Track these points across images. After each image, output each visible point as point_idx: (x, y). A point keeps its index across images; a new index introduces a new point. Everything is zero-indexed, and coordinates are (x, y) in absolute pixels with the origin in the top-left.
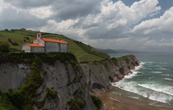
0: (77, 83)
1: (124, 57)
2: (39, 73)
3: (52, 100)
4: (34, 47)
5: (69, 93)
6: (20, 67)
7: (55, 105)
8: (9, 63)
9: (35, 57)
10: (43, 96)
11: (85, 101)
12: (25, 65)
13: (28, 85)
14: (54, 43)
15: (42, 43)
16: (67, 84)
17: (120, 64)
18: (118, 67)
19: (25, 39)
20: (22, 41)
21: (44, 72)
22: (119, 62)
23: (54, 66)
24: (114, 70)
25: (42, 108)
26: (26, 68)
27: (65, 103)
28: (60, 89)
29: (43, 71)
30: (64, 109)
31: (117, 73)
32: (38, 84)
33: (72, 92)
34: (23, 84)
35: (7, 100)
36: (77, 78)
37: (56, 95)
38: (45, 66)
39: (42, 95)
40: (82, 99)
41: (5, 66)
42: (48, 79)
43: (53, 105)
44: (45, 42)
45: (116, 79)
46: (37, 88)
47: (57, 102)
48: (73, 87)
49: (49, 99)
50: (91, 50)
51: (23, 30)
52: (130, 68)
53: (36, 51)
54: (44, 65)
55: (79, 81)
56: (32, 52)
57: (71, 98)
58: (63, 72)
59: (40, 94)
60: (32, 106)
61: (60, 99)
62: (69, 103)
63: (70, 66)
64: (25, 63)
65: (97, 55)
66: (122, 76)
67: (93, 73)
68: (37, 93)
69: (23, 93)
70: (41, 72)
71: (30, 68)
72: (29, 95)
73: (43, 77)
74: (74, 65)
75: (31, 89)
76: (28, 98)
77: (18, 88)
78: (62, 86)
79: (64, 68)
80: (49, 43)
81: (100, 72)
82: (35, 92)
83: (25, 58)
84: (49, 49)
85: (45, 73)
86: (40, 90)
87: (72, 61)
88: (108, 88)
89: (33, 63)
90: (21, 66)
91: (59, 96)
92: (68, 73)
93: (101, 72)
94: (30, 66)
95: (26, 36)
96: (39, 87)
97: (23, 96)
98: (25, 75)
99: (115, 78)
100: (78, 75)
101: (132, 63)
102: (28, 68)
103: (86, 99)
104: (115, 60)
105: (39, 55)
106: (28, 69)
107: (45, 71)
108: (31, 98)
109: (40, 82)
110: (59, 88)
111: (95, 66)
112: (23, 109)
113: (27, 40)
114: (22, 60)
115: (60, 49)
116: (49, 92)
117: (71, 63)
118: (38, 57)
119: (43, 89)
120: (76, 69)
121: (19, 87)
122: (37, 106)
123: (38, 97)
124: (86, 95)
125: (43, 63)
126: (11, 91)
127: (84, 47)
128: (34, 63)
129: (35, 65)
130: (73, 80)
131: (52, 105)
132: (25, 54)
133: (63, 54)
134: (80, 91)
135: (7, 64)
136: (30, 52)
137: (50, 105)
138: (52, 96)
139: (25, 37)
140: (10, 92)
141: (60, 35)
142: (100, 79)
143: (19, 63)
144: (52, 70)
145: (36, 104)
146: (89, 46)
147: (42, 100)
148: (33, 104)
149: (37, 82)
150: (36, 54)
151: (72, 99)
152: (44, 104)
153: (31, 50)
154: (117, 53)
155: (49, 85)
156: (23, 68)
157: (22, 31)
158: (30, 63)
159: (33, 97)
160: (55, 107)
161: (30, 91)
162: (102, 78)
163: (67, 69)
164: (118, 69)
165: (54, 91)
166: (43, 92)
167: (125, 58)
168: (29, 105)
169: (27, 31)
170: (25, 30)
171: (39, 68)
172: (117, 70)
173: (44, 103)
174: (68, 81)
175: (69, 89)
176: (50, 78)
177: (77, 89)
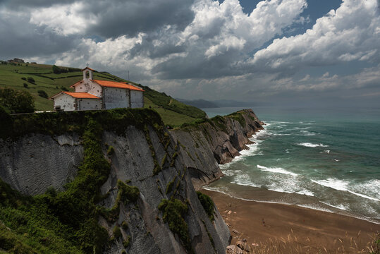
0: (170, 169)
1: (234, 114)
2: (101, 152)
3: (133, 206)
4: (81, 99)
5: (160, 191)
6: (61, 143)
7: (138, 215)
8: (38, 135)
9: (87, 120)
10: (115, 198)
11: (187, 203)
12: (71, 138)
13: (83, 180)
14: (118, 90)
15: (95, 90)
16: (154, 172)
17: (231, 128)
18: (228, 134)
19: (26, 82)
20: (19, 86)
21: (109, 151)
22: (228, 125)
23: (125, 137)
24: (220, 139)
25: (115, 224)
26: (72, 143)
27: (155, 209)
28: (143, 183)
29: (107, 148)
30: (155, 221)
31: (227, 145)
32: (102, 175)
33: (164, 188)
34: (72, 178)
35: (47, 212)
36: (169, 159)
37: (137, 196)
38: (109, 137)
39: (112, 197)
40: (182, 199)
41: (30, 142)
42: (118, 164)
43: (135, 214)
44: (103, 87)
45: (226, 158)
46: (102, 183)
47: (140, 209)
48: (164, 178)
49: (126, 205)
50: (169, 102)
51: (17, 64)
52: (248, 134)
53: (86, 107)
54: (107, 136)
55: (174, 166)
56: (78, 110)
57: (163, 199)
58: (144, 149)
59: (108, 194)
60: (98, 221)
61: (144, 201)
62: (162, 209)
63: (153, 136)
64: (70, 133)
65: (182, 113)
66: (235, 150)
67: (184, 148)
68: (103, 194)
69: (76, 195)
70: (104, 152)
71: (82, 145)
72: (89, 199)
73: (109, 161)
74: (160, 134)
75: (90, 186)
76: (88, 204)
77: (64, 187)
78: (145, 176)
79: (144, 140)
80: (110, 90)
81: (197, 144)
82: (99, 191)
83: (69, 124)
84: (111, 102)
85: (112, 153)
86: (107, 188)
87: (156, 126)
88: (214, 176)
89: (86, 133)
90: (63, 140)
91: (142, 196)
92: (152, 149)
93: (199, 144)
94: (80, 138)
95: (26, 77)
96: (105, 180)
97: (79, 202)
98: (73, 159)
99: (224, 156)
100: (170, 153)
101: (250, 125)
102: (76, 144)
103: (189, 199)
104: (221, 121)
105: (95, 115)
106: (76, 146)
107: (112, 149)
108: (94, 205)
109: (105, 171)
110: (141, 181)
111: (187, 134)
112: (83, 227)
113: (30, 85)
114: (63, 127)
115: (130, 103)
116: (124, 191)
117: (155, 129)
118: (94, 120)
119: (113, 184)
120: (166, 142)
121: (65, 184)
122: (107, 219)
123: (105, 201)
124: (189, 191)
125: (105, 132)
126: (53, 193)
127: (153, 97)
128: (88, 133)
129: (90, 137)
130: (162, 163)
131: (133, 216)
132: (68, 116)
133: (139, 111)
134: (177, 185)
135: (34, 137)
136: (73, 109)
137: (130, 216)
138: (130, 198)
139: (24, 79)
140: (52, 196)
141: (101, 73)
142: (198, 158)
143: (59, 135)
144: (123, 146)
145: (104, 216)
146: (164, 94)
147: (113, 206)
148: (98, 217)
149: (99, 172)
150: (89, 113)
151: (166, 201)
152: (118, 215)
153: (76, 106)
154: (217, 107)
155: (122, 176)
156: (69, 145)
157: (15, 65)
158: (80, 133)
159: (96, 201)
160: (138, 218)
161: (90, 190)
162: (202, 156)
163: (149, 142)
164: (228, 137)
165: (133, 187)
166: (114, 191)
167: (237, 116)
168: (91, 220)
169: (27, 66)
170: (23, 61)
171: (98, 142)
172: (226, 141)
173: (119, 212)
174: (155, 166)
175: (159, 181)
176: (122, 162)
177: (172, 181)
